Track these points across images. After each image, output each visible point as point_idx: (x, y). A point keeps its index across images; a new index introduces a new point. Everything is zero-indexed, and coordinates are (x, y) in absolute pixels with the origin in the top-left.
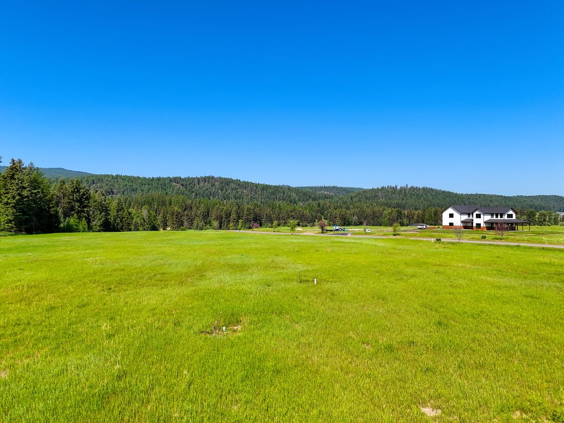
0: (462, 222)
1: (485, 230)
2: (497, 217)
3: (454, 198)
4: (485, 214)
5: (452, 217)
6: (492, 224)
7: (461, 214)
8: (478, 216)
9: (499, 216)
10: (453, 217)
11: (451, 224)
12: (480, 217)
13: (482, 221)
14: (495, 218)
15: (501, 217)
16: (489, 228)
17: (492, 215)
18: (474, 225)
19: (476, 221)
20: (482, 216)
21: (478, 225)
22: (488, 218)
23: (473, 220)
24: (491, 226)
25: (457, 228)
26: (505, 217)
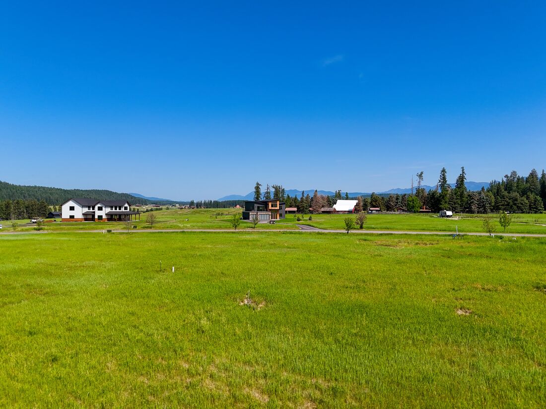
0: (83, 214)
1: (106, 221)
2: (116, 209)
3: (12, 189)
4: (106, 206)
5: (72, 210)
6: (112, 215)
7: (83, 206)
8: (100, 209)
9: (118, 209)
10: (74, 210)
11: (72, 217)
12: (102, 210)
13: (103, 213)
14: (114, 210)
15: (120, 209)
16: (109, 220)
17: (112, 207)
18: (96, 217)
19: (98, 213)
20: (103, 208)
21: (100, 217)
22: (108, 210)
23: (94, 212)
24: (111, 217)
25: (78, 220)
26: (123, 209)
